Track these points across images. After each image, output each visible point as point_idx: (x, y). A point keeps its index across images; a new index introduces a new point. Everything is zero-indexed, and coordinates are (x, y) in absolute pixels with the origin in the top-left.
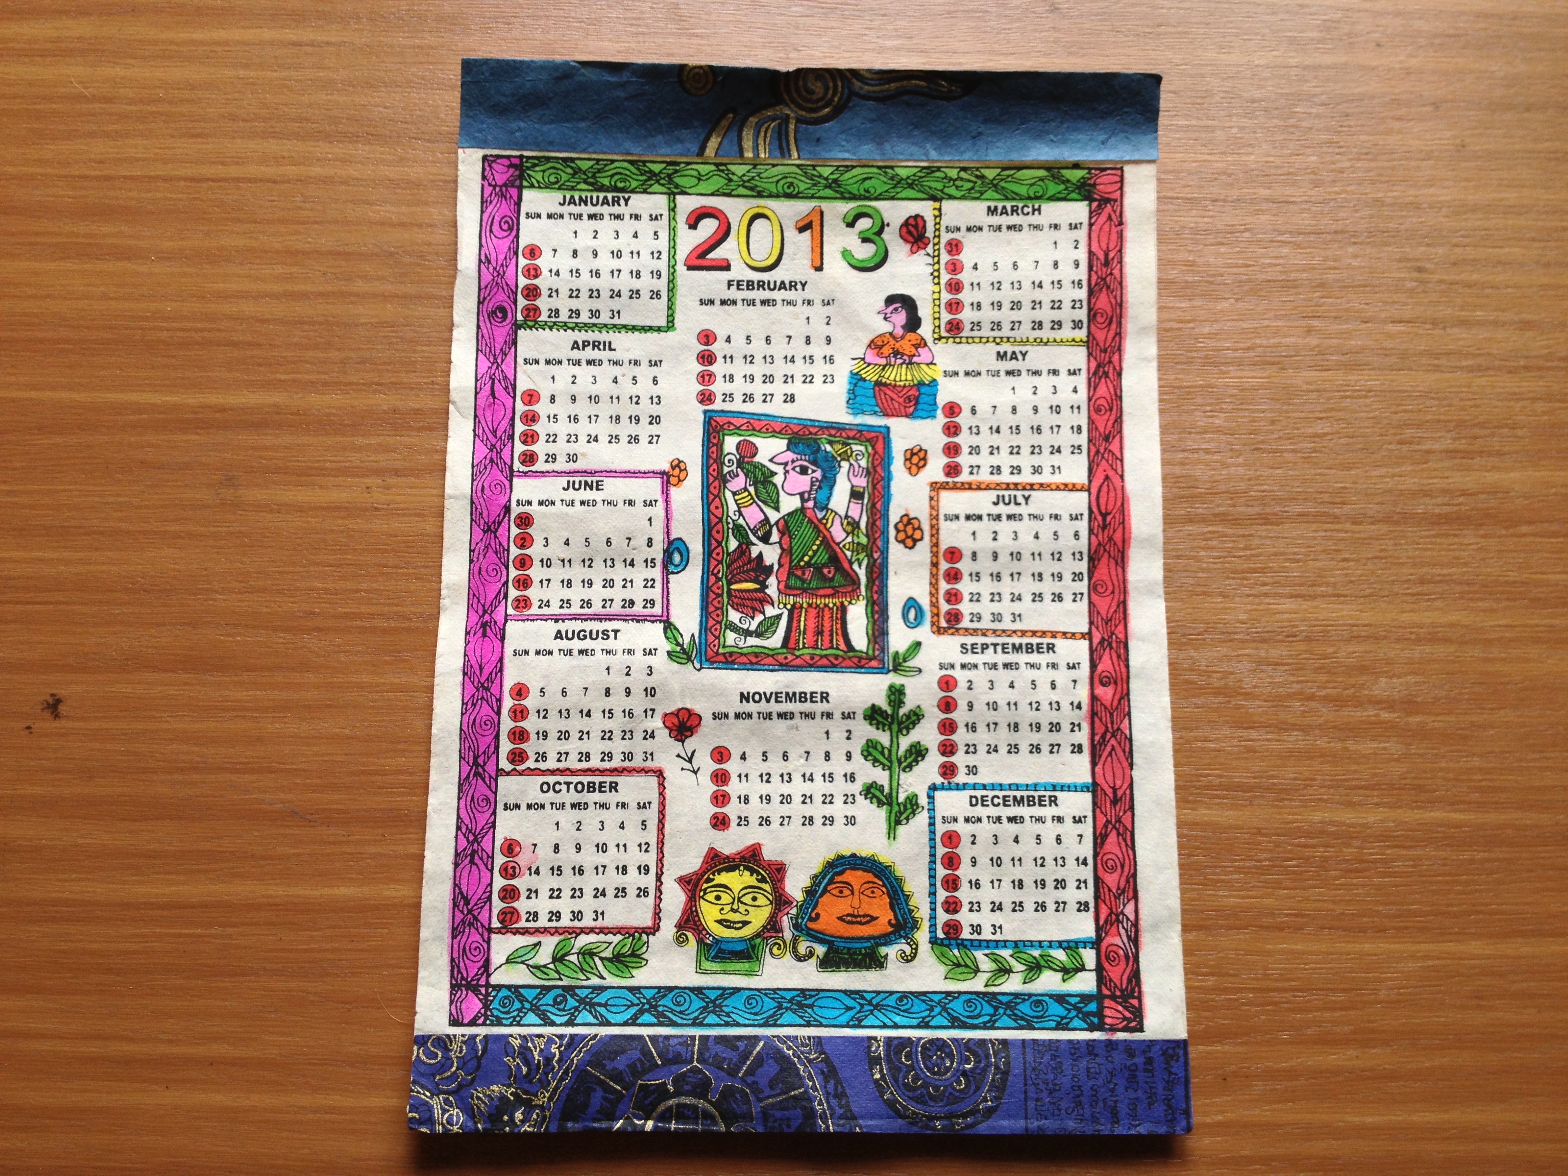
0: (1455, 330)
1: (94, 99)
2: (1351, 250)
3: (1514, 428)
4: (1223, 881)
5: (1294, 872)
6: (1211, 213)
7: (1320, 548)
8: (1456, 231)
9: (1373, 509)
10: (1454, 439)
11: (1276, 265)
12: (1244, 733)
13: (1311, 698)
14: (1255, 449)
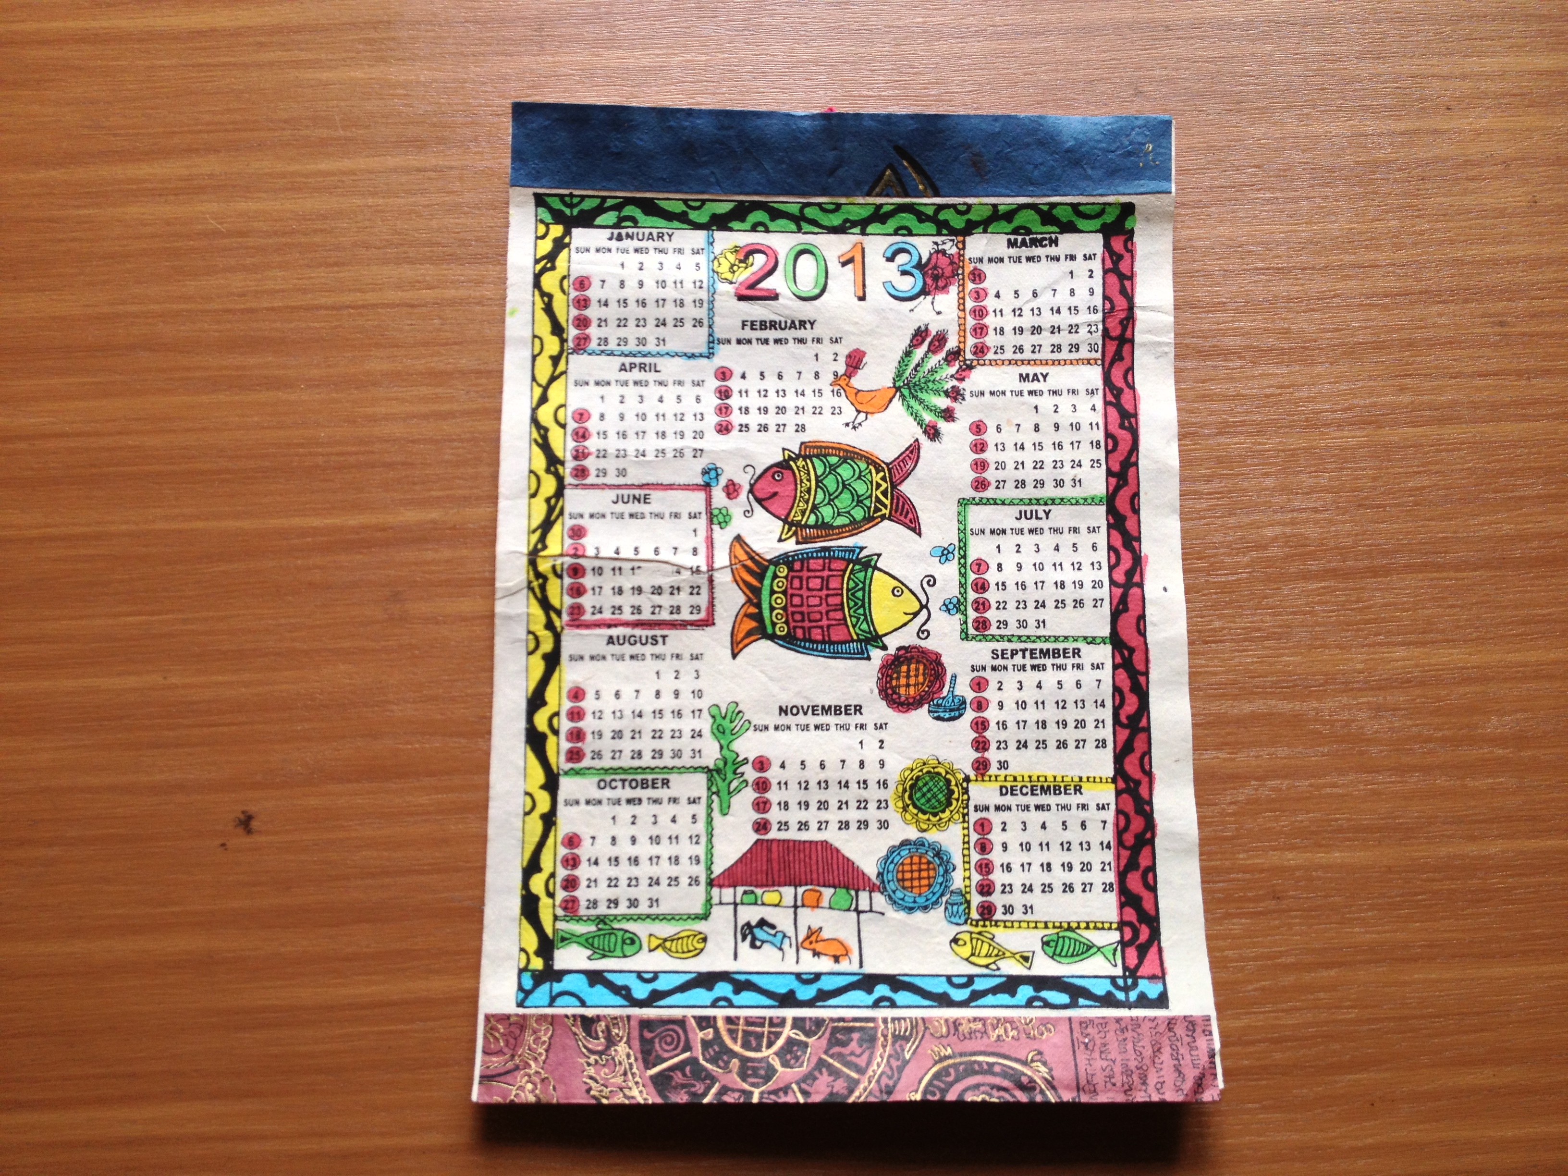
0: (1539, 380)
1: (229, 234)
2: (1436, 308)
4: (1358, 918)
5: (1425, 906)
6: (1301, 282)
7: (1427, 597)
8: (1533, 285)
9: (1473, 556)
10: (1546, 485)
11: (1366, 328)
12: (1370, 778)
13: (1429, 740)
14: (1360, 506)
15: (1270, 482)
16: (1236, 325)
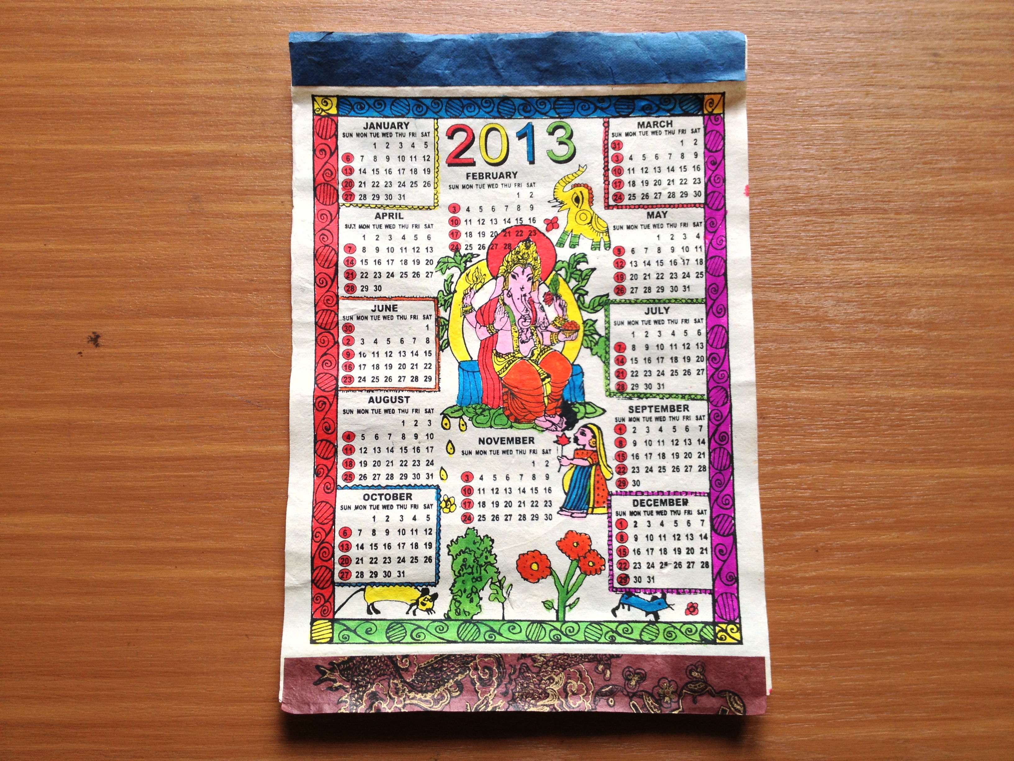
0: (958, 93)
2: (892, 43)
3: (995, 153)
4: (815, 433)
5: (859, 427)
6: (804, 20)
7: (876, 230)
8: (958, 30)
9: (907, 205)
10: (957, 161)
11: (847, 53)
12: (829, 344)
13: (871, 322)
14: (835, 169)
15: (777, 151)
16: (761, 47)
